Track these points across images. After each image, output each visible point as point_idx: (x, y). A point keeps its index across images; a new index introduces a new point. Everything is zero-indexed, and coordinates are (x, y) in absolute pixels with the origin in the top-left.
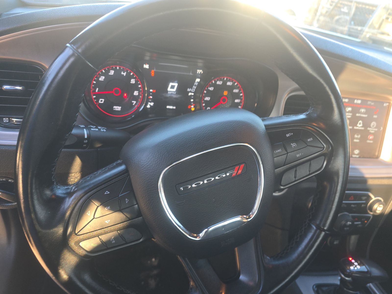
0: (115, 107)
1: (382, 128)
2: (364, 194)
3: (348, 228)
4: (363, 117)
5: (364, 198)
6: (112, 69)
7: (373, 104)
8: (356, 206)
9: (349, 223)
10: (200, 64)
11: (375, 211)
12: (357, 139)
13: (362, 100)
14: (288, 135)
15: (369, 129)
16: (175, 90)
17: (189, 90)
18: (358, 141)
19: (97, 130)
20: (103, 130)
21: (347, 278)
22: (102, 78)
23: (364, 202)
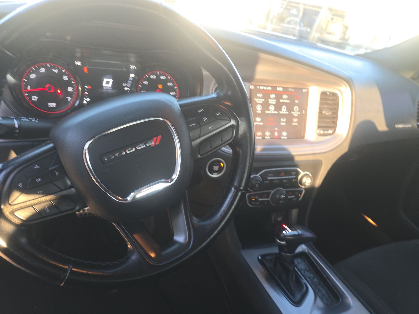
0: (49, 104)
1: (304, 112)
2: (293, 169)
3: (283, 201)
4: (286, 103)
5: (293, 173)
6: (43, 67)
7: (293, 90)
8: (287, 181)
9: (283, 196)
10: (132, 59)
11: (305, 185)
12: (283, 122)
13: (283, 87)
14: (199, 111)
15: (292, 112)
16: (110, 85)
17: (124, 85)
18: (284, 124)
19: (28, 120)
20: (35, 121)
21: (282, 243)
22: (33, 76)
23: (294, 177)
